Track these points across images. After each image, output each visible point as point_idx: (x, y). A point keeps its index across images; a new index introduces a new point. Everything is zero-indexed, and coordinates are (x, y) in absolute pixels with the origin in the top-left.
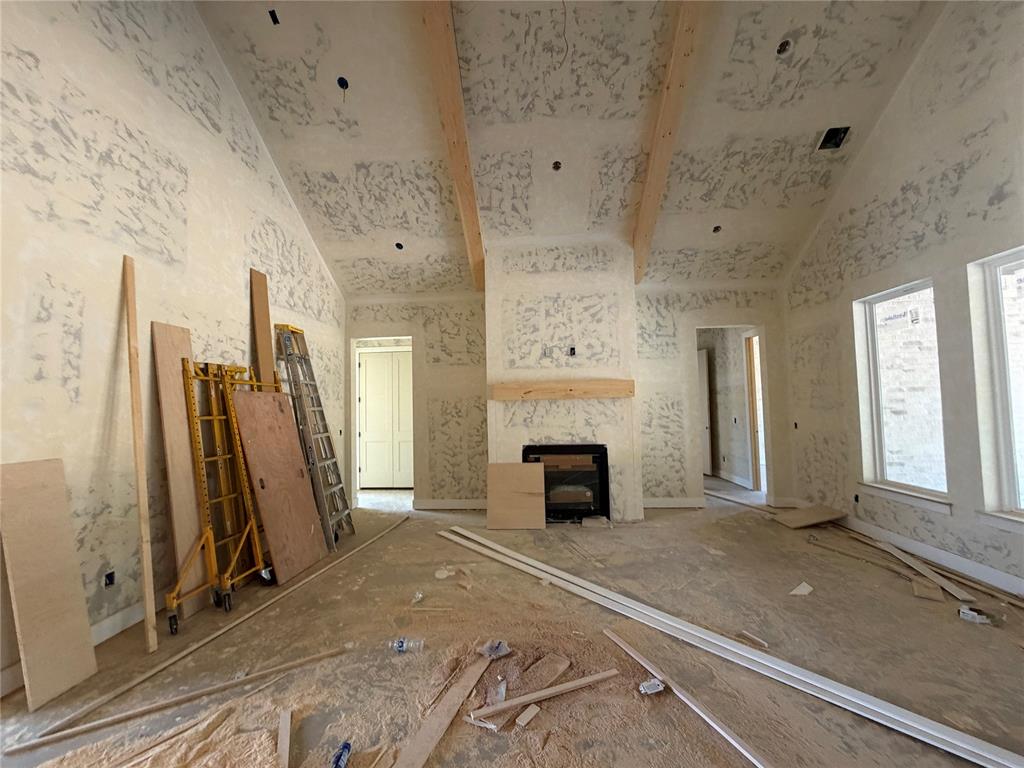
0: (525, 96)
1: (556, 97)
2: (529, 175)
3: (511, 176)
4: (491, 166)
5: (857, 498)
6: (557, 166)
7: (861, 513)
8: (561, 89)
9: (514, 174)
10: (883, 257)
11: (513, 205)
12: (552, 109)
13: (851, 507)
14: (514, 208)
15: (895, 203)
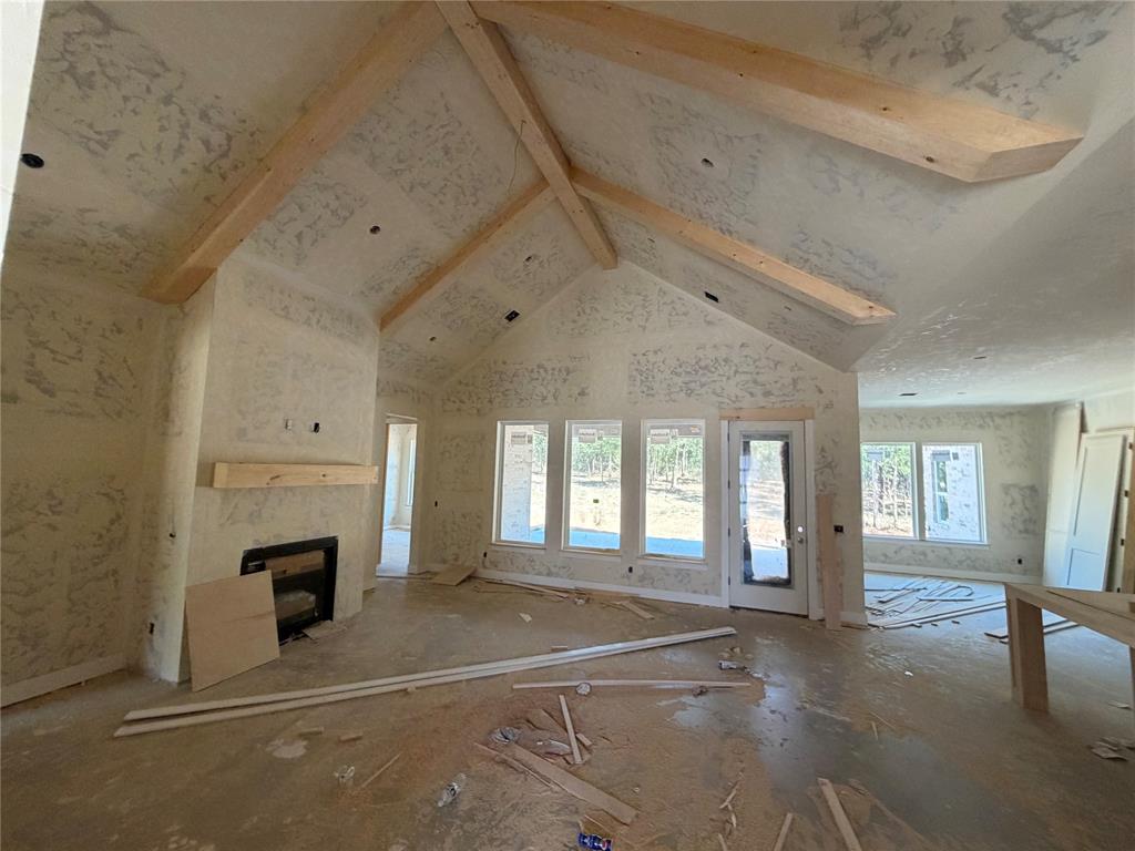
0: (400, 161)
1: (420, 184)
2: (345, 219)
3: (327, 206)
4: (316, 184)
5: (485, 555)
6: (375, 230)
7: (487, 564)
8: (429, 183)
9: (331, 207)
10: (522, 400)
11: (301, 233)
12: (412, 188)
13: (480, 561)
14: (299, 236)
15: (532, 371)
